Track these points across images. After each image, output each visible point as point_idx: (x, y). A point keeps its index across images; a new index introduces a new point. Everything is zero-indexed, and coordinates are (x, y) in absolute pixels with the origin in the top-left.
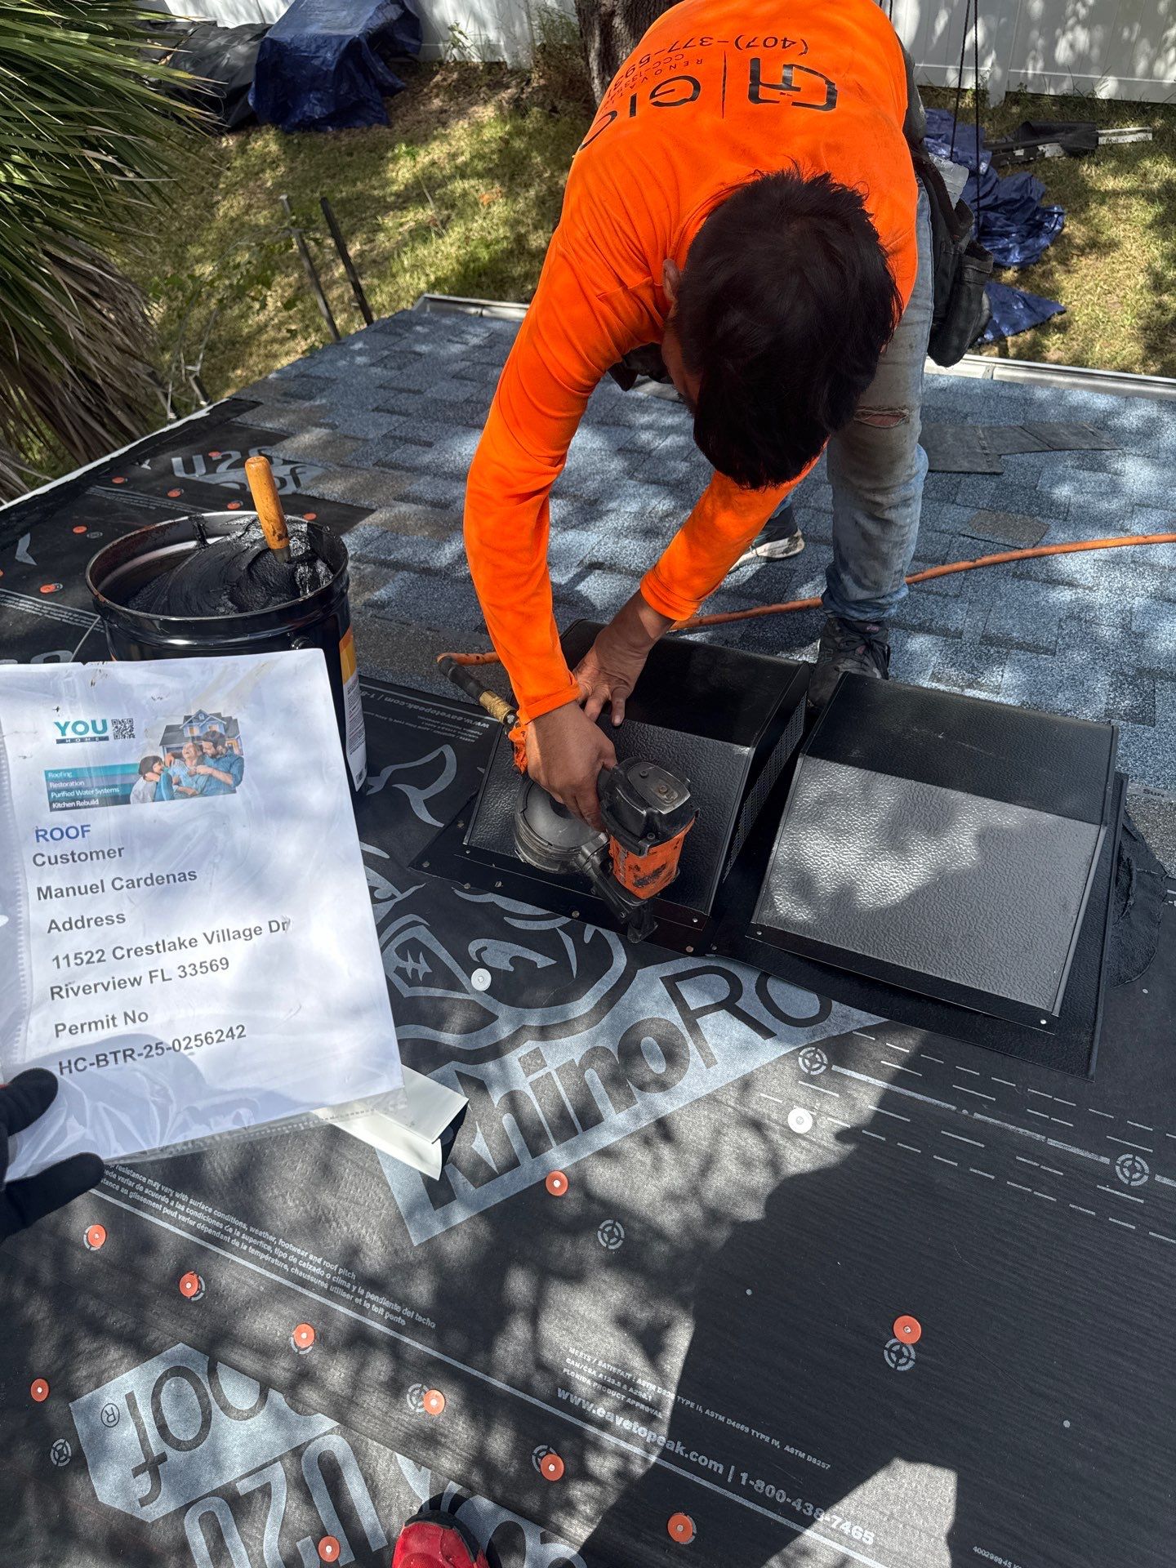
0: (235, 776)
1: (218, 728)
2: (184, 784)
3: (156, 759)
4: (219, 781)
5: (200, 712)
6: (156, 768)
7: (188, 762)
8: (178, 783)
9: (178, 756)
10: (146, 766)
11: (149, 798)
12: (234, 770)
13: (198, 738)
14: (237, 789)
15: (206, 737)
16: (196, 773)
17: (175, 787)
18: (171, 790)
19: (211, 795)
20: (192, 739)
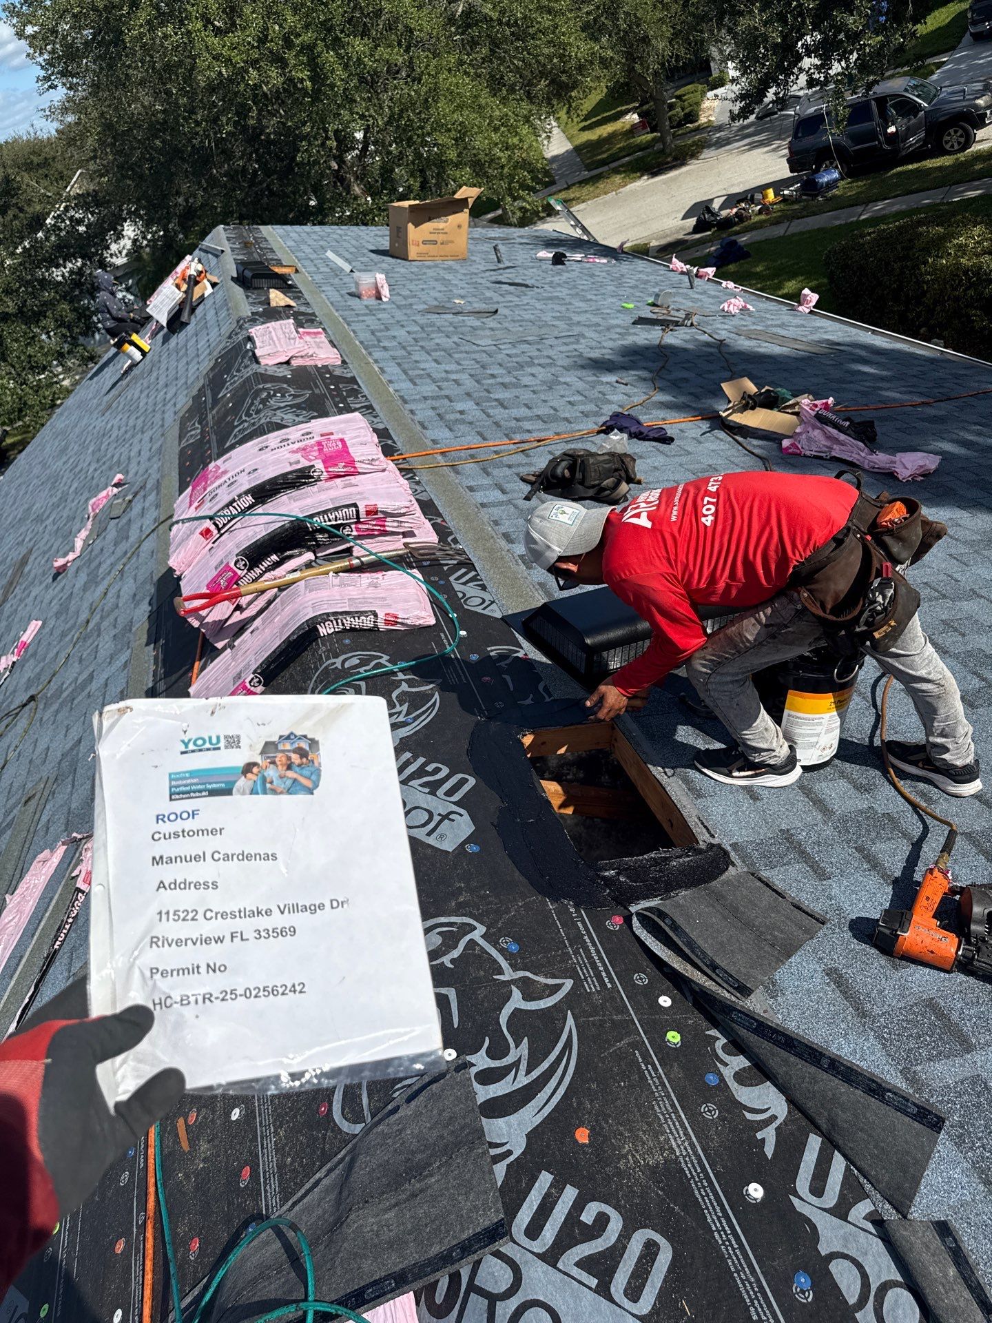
0: (314, 782)
1: (305, 745)
2: (275, 783)
3: (255, 764)
4: (300, 784)
5: (292, 733)
6: (255, 770)
7: (280, 767)
8: (271, 783)
9: (273, 763)
10: (248, 768)
11: (248, 792)
12: (313, 777)
13: (289, 751)
14: (315, 792)
15: (294, 751)
16: (285, 776)
17: (268, 785)
18: (264, 787)
19: (295, 794)
20: (283, 751)
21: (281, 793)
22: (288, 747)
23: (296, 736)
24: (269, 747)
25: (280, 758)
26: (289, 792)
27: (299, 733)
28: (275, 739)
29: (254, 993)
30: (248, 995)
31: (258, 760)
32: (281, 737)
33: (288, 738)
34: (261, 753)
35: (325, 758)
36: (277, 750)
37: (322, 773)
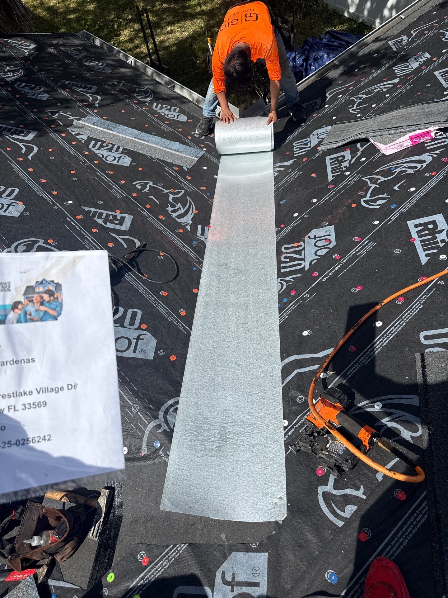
0: (58, 312)
1: (52, 288)
2: (33, 315)
3: (20, 302)
4: (49, 314)
5: (44, 280)
6: (20, 306)
7: (36, 304)
8: (30, 315)
9: (31, 301)
10: (15, 306)
11: (15, 321)
12: (58, 309)
13: (42, 292)
14: (58, 318)
15: (46, 292)
16: (39, 310)
17: (28, 317)
18: (26, 318)
19: (46, 320)
20: (39, 293)
21: (37, 321)
22: (41, 289)
23: (46, 282)
24: (29, 290)
25: (36, 297)
26: (41, 320)
27: (48, 279)
28: (33, 284)
29: (21, 442)
30: (18, 443)
31: (22, 299)
32: (37, 282)
33: (41, 283)
34: (24, 294)
35: (66, 296)
36: (34, 292)
37: (64, 306)
